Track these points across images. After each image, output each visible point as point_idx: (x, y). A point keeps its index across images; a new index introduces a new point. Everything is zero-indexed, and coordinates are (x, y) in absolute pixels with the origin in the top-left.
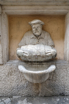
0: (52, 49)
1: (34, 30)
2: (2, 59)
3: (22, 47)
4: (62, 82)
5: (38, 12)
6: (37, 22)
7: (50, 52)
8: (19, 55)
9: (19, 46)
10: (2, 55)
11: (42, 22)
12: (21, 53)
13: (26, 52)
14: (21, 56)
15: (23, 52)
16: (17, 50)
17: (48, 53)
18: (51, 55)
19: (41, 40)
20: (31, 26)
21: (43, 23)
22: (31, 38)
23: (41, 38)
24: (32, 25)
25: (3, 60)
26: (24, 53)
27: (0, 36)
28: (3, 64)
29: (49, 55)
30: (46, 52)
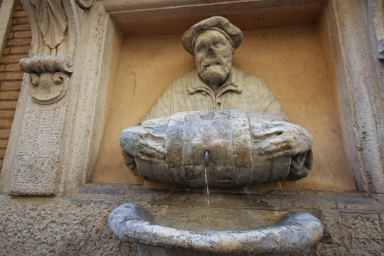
1: (200, 55)
2: (55, 170)
6: (210, 21)
7: (279, 133)
12: (136, 137)
13: (157, 135)
14: (134, 153)
15: (144, 132)
17: (268, 135)
19: (232, 99)
21: (234, 28)
22: (192, 94)
23: (231, 91)
27: (69, 74)
28: (52, 195)
29: (276, 144)
30: (257, 134)
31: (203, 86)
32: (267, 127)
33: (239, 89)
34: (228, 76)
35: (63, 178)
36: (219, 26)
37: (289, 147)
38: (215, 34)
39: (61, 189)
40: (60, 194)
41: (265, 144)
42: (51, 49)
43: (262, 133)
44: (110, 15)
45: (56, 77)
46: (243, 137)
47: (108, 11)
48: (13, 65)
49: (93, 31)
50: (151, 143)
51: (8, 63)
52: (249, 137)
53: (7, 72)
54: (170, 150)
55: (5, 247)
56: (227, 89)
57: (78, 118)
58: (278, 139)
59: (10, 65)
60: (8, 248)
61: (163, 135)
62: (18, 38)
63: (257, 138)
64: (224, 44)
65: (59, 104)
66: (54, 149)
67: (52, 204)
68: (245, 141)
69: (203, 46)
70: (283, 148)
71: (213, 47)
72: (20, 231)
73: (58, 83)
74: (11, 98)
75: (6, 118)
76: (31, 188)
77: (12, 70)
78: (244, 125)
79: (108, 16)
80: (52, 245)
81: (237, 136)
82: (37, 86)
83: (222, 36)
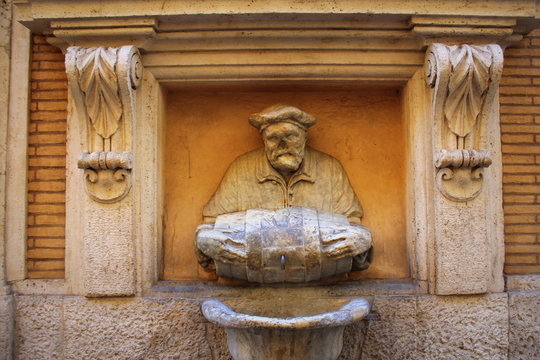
0: (349, 228)
1: (271, 144)
2: (131, 272)
3: (220, 221)
5: (287, 76)
6: (283, 115)
7: (343, 239)
9: (204, 217)
10: (131, 255)
11: (305, 114)
12: (216, 243)
13: (237, 241)
14: (216, 257)
15: (224, 238)
16: (197, 234)
17: (334, 241)
18: (349, 250)
19: (304, 190)
20: (258, 129)
21: (308, 117)
22: (261, 183)
23: (304, 181)
24: (263, 127)
25: (135, 274)
26: (227, 241)
27: (130, 170)
28: (133, 296)
29: (339, 249)
30: (325, 240)
31: (274, 175)
32: (334, 233)
33: (312, 179)
34: (301, 166)
35: (139, 279)
36: (292, 118)
37: (350, 251)
38: (288, 127)
39: (139, 290)
40: (139, 294)
41: (331, 249)
42: (104, 139)
43: (330, 239)
44: (160, 83)
45: (118, 175)
46: (313, 243)
47: (157, 79)
48: (46, 147)
49: (145, 110)
50: (232, 249)
51: (39, 145)
52: (318, 243)
53: (40, 156)
54: (250, 256)
55: (92, 344)
56: (300, 178)
57: (144, 216)
58: (342, 245)
59: (42, 148)
60: (96, 344)
61: (242, 241)
62: (44, 111)
63: (325, 244)
64: (297, 135)
65: (123, 203)
66: (126, 251)
67: (133, 304)
68: (315, 247)
69: (273, 137)
70: (346, 252)
71: (285, 139)
72: (106, 329)
73: (120, 181)
74: (54, 190)
75: (53, 214)
76: (109, 290)
77: (47, 153)
78: (314, 232)
79: (157, 85)
80: (141, 338)
81: (308, 243)
82: (95, 183)
83: (295, 128)
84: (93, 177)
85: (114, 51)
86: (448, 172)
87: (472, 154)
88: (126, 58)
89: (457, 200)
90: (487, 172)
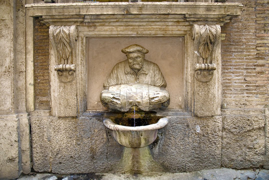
0: (160, 92)
3: (111, 89)
4: (181, 147)
5: (137, 34)
7: (158, 97)
8: (106, 101)
9: (104, 87)
10: (76, 102)
11: (144, 49)
12: (109, 98)
13: (117, 98)
14: (109, 103)
15: (112, 96)
16: (102, 94)
18: (160, 101)
19: (144, 77)
21: (145, 51)
22: (126, 74)
23: (143, 73)
25: (77, 109)
26: (113, 98)
27: (75, 71)
28: (76, 117)
29: (156, 101)
30: (151, 97)
31: (131, 71)
36: (139, 51)
41: (153, 101)
42: (65, 60)
43: (153, 97)
45: (70, 73)
47: (85, 35)
49: (80, 48)
50: (115, 101)
57: (81, 87)
58: (157, 99)
65: (72, 83)
67: (77, 119)
71: (136, 59)
73: (71, 75)
82: (61, 75)
83: (140, 55)
84: (60, 73)
85: (68, 27)
86: (199, 72)
87: (208, 66)
88: (73, 31)
89: (203, 82)
90: (215, 72)
